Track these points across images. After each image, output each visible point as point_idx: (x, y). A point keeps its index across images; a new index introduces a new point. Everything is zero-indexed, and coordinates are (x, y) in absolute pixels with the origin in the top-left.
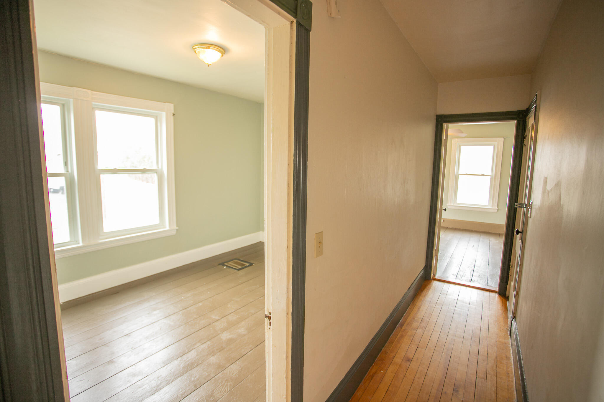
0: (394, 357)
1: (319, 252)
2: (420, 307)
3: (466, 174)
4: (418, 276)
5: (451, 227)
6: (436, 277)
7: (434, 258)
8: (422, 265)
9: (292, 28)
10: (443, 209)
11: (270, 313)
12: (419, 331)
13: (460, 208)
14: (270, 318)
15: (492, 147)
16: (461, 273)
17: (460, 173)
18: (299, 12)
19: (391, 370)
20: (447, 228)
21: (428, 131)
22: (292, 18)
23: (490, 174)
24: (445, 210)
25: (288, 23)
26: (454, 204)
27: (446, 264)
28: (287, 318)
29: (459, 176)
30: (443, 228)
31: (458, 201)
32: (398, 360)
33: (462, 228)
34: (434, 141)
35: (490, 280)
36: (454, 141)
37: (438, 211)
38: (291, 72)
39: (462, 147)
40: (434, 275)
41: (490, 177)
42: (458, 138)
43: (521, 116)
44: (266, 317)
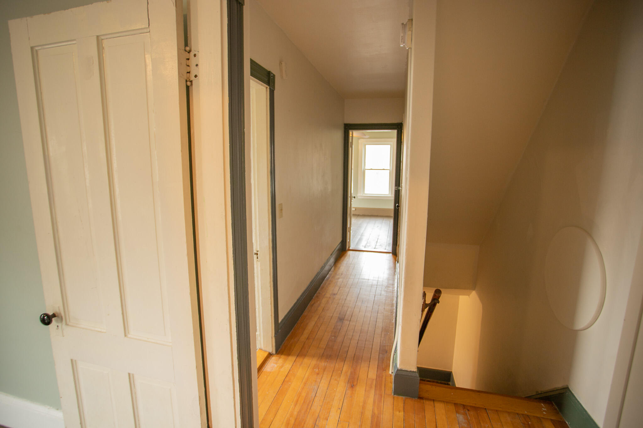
0: (325, 295)
1: (281, 216)
2: (340, 267)
3: (371, 169)
4: (337, 247)
5: (361, 214)
6: (351, 248)
7: (348, 233)
8: (340, 240)
9: (267, 91)
10: (353, 197)
11: (258, 251)
12: (340, 280)
13: (369, 198)
14: (257, 254)
15: (389, 146)
16: (368, 244)
17: (366, 168)
18: (270, 83)
19: (324, 301)
20: (357, 216)
21: (338, 136)
22: (267, 86)
23: (389, 168)
24: (354, 197)
25: (265, 88)
26: (363, 194)
27: (358, 240)
28: (270, 250)
29: (366, 170)
30: (354, 215)
31: (366, 192)
32: (328, 295)
33: (370, 215)
34: (343, 143)
35: (387, 246)
36: (361, 141)
37: (349, 199)
38: (267, 114)
39: (367, 146)
40: (349, 247)
41: (389, 171)
42: (363, 138)
43: (399, 127)
44: (255, 254)
